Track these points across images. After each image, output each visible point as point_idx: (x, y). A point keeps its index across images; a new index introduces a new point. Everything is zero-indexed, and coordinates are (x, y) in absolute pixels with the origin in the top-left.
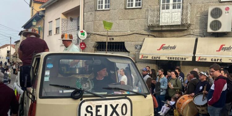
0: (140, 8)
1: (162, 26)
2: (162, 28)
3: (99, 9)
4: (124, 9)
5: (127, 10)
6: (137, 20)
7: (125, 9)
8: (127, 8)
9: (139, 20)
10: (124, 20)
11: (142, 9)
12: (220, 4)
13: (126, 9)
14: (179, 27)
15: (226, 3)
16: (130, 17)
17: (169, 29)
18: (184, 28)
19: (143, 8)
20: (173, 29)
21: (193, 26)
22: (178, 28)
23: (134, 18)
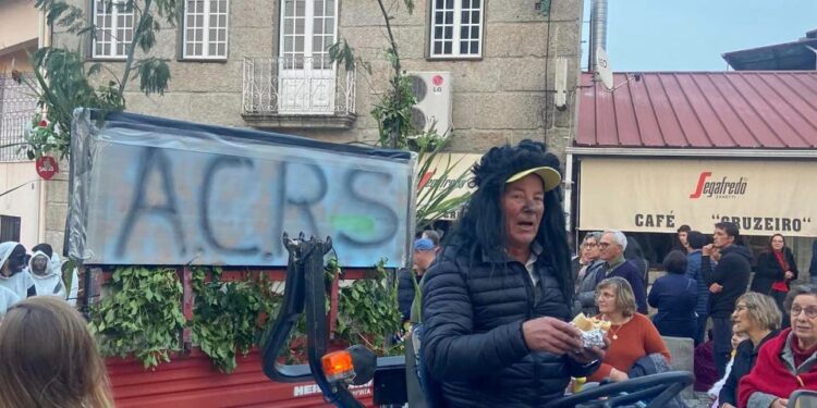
0: (222, 62)
1: (280, 118)
2: (279, 121)
3: (99, 57)
4: (175, 61)
5: (184, 64)
6: (213, 95)
7: (179, 61)
8: (185, 57)
9: (221, 94)
10: (177, 94)
11: (226, 65)
12: (429, 64)
13: (181, 60)
14: (326, 122)
15: (441, 63)
16: (193, 86)
17: (299, 125)
18: (338, 126)
19: (229, 61)
20: (309, 125)
21: (362, 118)
22: (322, 125)
23: (205, 89)
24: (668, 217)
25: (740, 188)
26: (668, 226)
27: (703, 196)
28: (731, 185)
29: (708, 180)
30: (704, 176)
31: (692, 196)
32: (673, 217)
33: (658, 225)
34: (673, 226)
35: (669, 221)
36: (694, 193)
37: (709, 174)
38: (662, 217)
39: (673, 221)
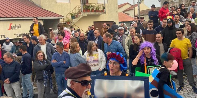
24: (4, 35)
25: (19, 27)
26: (4, 38)
27: (11, 29)
28: (17, 26)
29: (12, 25)
30: (11, 24)
31: (9, 30)
32: (5, 35)
33: (2, 38)
34: (5, 37)
35: (4, 36)
36: (9, 29)
37: (12, 24)
38: (2, 35)
39: (5, 36)
